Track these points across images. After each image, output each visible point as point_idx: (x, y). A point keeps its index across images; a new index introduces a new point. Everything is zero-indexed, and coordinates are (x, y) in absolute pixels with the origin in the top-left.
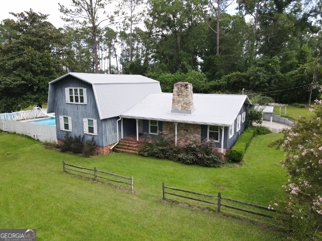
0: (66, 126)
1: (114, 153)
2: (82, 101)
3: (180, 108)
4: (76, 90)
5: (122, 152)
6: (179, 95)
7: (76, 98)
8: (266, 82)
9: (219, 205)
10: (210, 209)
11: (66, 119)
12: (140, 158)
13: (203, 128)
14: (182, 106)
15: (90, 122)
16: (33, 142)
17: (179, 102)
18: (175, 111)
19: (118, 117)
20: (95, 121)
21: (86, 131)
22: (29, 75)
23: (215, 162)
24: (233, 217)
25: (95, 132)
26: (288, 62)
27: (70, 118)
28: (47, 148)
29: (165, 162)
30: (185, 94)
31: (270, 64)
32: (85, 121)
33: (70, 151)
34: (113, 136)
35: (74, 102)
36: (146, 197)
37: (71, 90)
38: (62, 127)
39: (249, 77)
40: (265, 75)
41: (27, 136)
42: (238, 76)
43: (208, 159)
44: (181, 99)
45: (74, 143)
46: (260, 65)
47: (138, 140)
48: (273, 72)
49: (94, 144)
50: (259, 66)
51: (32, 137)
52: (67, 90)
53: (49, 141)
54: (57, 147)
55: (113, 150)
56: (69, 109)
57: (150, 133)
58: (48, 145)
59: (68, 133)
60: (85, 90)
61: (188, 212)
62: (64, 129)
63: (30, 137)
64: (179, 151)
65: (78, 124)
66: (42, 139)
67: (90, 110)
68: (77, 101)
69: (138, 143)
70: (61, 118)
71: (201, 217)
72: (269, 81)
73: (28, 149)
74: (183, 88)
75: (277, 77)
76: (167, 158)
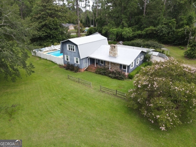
0: (67, 59)
1: (86, 71)
2: (74, 50)
3: (112, 56)
4: (71, 46)
5: (89, 71)
6: (112, 50)
7: (71, 49)
8: (166, 34)
9: (116, 93)
10: (114, 94)
11: (67, 57)
12: (95, 74)
13: (121, 65)
14: (113, 55)
15: (77, 59)
16: (54, 64)
17: (112, 53)
18: (110, 56)
19: (88, 57)
20: (79, 59)
21: (75, 62)
24: (120, 97)
25: (79, 63)
26: (181, 22)
27: (69, 56)
28: (60, 67)
29: (105, 76)
30: (114, 50)
31: (170, 24)
32: (75, 58)
33: (69, 69)
34: (85, 65)
35: (70, 50)
36: (95, 89)
37: (69, 46)
38: (66, 60)
39: (158, 31)
40: (166, 30)
41: (51, 61)
42: (152, 30)
43: (120, 77)
44: (113, 52)
45: (71, 66)
47: (95, 66)
48: (171, 28)
49: (78, 68)
50: (164, 25)
51: (54, 62)
52: (68, 45)
53: (60, 64)
54: (64, 67)
55: (86, 70)
56: (68, 53)
57: (100, 64)
59: (68, 62)
60: (75, 46)
61: (107, 95)
62: (67, 61)
63: (53, 62)
64: (110, 73)
65: (72, 59)
66: (58, 63)
67: (77, 54)
68: (71, 50)
69: (95, 67)
70: (65, 56)
71: (110, 96)
72: (168, 33)
73: (53, 67)
74: (113, 48)
75: (173, 31)
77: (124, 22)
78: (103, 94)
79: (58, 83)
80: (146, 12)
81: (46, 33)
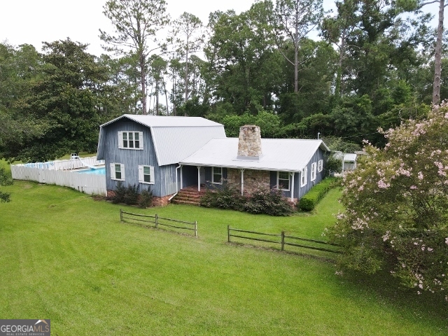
0: (118, 175)
1: (173, 205)
2: (137, 145)
3: (246, 154)
4: (131, 134)
5: (185, 203)
6: (245, 140)
7: (131, 142)
8: (355, 126)
9: (283, 243)
10: (273, 249)
11: (118, 167)
12: (202, 209)
13: (272, 174)
14: (249, 152)
15: (147, 169)
16: (77, 194)
17: (245, 147)
18: (241, 157)
19: (177, 165)
20: (152, 168)
21: (141, 179)
22: (66, 118)
23: (284, 211)
24: (296, 254)
25: (152, 181)
26: (382, 102)
27: (122, 166)
28: (95, 200)
29: (231, 212)
30: (251, 138)
31: (360, 104)
32: (141, 168)
33: (123, 202)
34: (171, 186)
35: (128, 148)
36: (211, 241)
37: (125, 134)
38: (113, 176)
39: (334, 120)
40: (353, 118)
41: (69, 188)
42: (320, 118)
43: (277, 208)
44: (248, 144)
45: (128, 193)
46: (347, 106)
47: (199, 190)
48: (363, 114)
49: (151, 194)
50: (345, 107)
51: (77, 188)
52: (120, 134)
53: (96, 193)
54: (108, 199)
55: (172, 201)
56: (121, 155)
57: (213, 182)
58: (96, 197)
59: (120, 183)
60: (141, 134)
61: (252, 251)
62: (115, 179)
63: (73, 189)
64: (245, 200)
65: (132, 172)
66: (89, 191)
67: (146, 156)
68: (131, 146)
69: (200, 193)
70: (113, 166)
71: (265, 254)
72: (359, 125)
73: (74, 201)
74: (250, 132)
75: (368, 120)
76: (232, 208)
77: (255, 102)
78: (239, 250)
79: (89, 234)
80: (299, 86)
81: (59, 122)
